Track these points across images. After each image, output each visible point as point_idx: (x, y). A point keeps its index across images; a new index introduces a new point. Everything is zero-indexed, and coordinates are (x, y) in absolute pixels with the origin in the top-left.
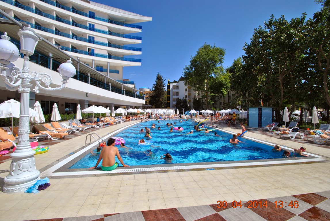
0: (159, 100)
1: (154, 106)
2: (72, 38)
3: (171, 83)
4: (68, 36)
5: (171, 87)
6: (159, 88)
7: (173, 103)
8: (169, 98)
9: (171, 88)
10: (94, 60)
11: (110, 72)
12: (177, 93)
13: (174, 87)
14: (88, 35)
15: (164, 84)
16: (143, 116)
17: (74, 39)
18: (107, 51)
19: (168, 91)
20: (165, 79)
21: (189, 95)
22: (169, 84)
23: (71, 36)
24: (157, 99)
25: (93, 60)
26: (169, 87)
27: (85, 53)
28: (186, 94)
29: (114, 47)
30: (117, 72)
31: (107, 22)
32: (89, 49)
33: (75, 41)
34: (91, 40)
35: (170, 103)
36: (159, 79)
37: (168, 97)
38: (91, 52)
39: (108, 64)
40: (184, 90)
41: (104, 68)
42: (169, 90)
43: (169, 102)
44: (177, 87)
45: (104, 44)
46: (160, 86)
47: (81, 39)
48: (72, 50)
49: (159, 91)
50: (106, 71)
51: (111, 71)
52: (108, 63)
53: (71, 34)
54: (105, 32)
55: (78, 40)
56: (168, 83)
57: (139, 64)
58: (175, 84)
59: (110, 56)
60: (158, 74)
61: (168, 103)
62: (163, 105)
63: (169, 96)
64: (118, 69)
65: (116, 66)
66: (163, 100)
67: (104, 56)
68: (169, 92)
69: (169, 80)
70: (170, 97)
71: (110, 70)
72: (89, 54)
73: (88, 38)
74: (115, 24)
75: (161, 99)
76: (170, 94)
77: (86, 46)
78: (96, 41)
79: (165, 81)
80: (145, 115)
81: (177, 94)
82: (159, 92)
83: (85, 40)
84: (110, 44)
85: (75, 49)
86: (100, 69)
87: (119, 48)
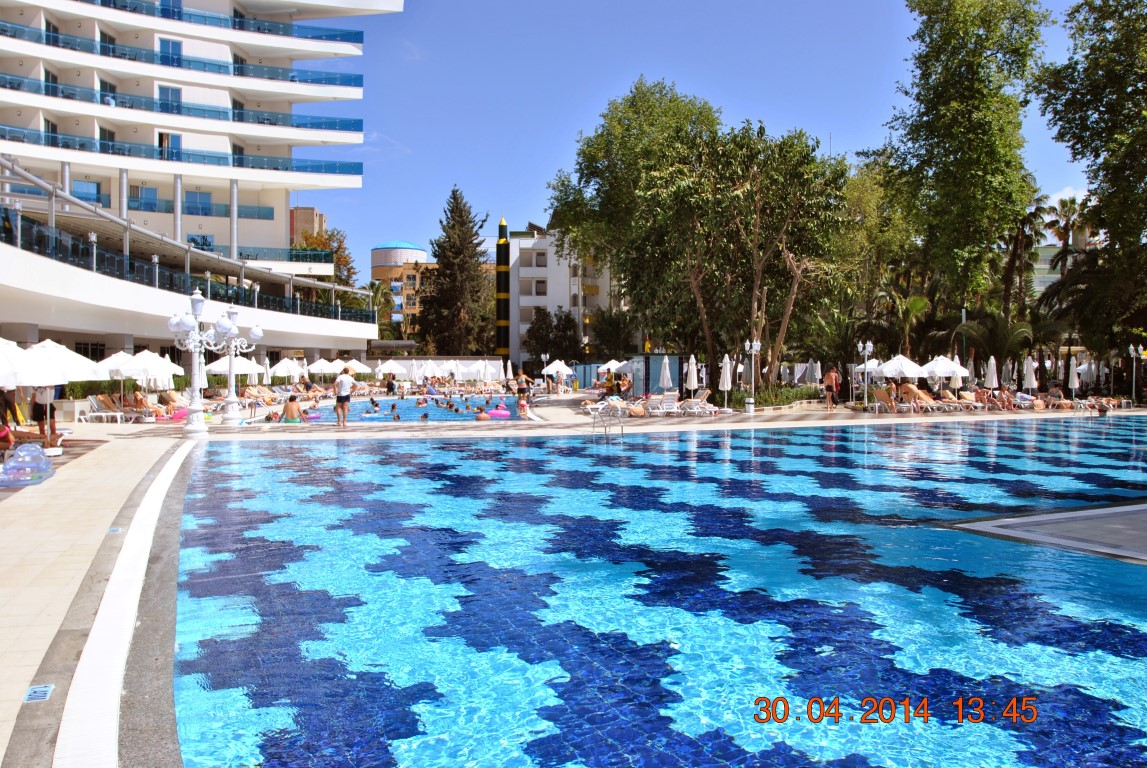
0: (456, 315)
1: (431, 347)
2: (103, 102)
3: (515, 234)
4: (88, 97)
5: (514, 255)
6: (453, 264)
7: (519, 328)
8: (503, 308)
9: (512, 261)
10: (181, 176)
11: (239, 216)
12: (538, 282)
13: (526, 259)
14: (157, 84)
15: (479, 244)
16: (370, 386)
17: (108, 104)
18: (227, 139)
19: (499, 274)
20: (484, 221)
21: (590, 292)
22: (502, 241)
23: (98, 96)
24: (445, 312)
25: (177, 177)
26: (503, 252)
27: (149, 154)
28: (577, 288)
29: (253, 122)
30: (267, 214)
31: (226, 26)
32: (161, 136)
33: (114, 113)
34: (170, 103)
35: (507, 329)
36: (458, 214)
37: (499, 301)
38: (169, 148)
39: (231, 188)
40: (567, 271)
41: (215, 200)
42: (503, 268)
43: (502, 323)
44: (541, 259)
45: (216, 114)
46: (458, 253)
47: (133, 103)
48: (101, 144)
49: (453, 277)
50: (226, 212)
51: (247, 213)
52: (233, 182)
53: (97, 86)
54: (218, 68)
55: (122, 104)
56: (501, 237)
57: (354, 181)
58: (528, 243)
59: (241, 155)
60: (454, 193)
61: (499, 329)
62: (471, 338)
63: (502, 296)
64: (268, 202)
65: (262, 190)
66: (474, 317)
67: (217, 160)
68: (503, 281)
69: (504, 223)
70: (507, 302)
71: (239, 207)
72: (161, 156)
73: (156, 95)
74: (259, 29)
75: (463, 314)
76: (507, 290)
77: (152, 127)
78: (188, 104)
79: (481, 227)
80: (378, 384)
81: (541, 287)
82: (455, 280)
83: (148, 105)
84: (241, 109)
85: (110, 141)
86: (200, 203)
87: (273, 123)
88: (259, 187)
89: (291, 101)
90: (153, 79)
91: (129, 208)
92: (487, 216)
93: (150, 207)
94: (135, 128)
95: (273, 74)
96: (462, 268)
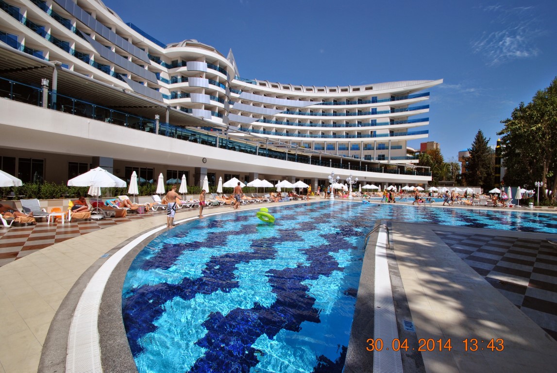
1: (465, 183)
2: (358, 126)
4: (355, 126)
8: (498, 170)
11: (391, 149)
14: (371, 120)
18: (388, 130)
19: (496, 158)
22: (498, 147)
23: (357, 125)
25: (375, 141)
26: (499, 151)
27: (368, 136)
29: (396, 124)
30: (399, 147)
31: (389, 101)
32: (371, 132)
33: (361, 128)
34: (374, 123)
36: (479, 139)
37: (496, 168)
38: (373, 134)
39: (389, 142)
41: (386, 145)
42: (498, 156)
43: (497, 175)
45: (386, 124)
47: (365, 125)
48: (357, 136)
50: (387, 148)
51: (393, 148)
52: (390, 140)
53: (357, 123)
54: (386, 112)
55: (362, 126)
57: (426, 136)
59: (392, 133)
60: (480, 132)
61: (496, 177)
63: (498, 166)
64: (400, 144)
65: (399, 141)
67: (386, 135)
69: (499, 140)
70: (500, 168)
71: (391, 147)
72: (371, 137)
73: (370, 122)
74: (398, 99)
75: (478, 172)
76: (500, 164)
77: (369, 130)
78: (378, 123)
83: (368, 125)
84: (392, 121)
85: (360, 135)
86: (382, 147)
87: (402, 123)
88: (397, 141)
89: (407, 116)
90: (369, 118)
91: (364, 149)
92: (490, 139)
93: (369, 149)
94: (365, 131)
95: (402, 110)
96: (479, 157)
